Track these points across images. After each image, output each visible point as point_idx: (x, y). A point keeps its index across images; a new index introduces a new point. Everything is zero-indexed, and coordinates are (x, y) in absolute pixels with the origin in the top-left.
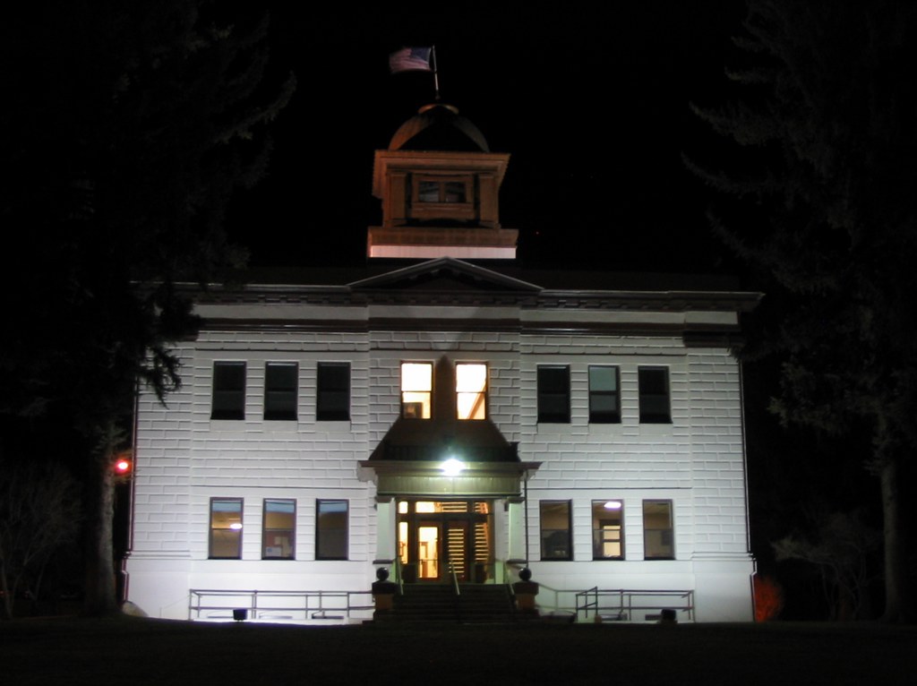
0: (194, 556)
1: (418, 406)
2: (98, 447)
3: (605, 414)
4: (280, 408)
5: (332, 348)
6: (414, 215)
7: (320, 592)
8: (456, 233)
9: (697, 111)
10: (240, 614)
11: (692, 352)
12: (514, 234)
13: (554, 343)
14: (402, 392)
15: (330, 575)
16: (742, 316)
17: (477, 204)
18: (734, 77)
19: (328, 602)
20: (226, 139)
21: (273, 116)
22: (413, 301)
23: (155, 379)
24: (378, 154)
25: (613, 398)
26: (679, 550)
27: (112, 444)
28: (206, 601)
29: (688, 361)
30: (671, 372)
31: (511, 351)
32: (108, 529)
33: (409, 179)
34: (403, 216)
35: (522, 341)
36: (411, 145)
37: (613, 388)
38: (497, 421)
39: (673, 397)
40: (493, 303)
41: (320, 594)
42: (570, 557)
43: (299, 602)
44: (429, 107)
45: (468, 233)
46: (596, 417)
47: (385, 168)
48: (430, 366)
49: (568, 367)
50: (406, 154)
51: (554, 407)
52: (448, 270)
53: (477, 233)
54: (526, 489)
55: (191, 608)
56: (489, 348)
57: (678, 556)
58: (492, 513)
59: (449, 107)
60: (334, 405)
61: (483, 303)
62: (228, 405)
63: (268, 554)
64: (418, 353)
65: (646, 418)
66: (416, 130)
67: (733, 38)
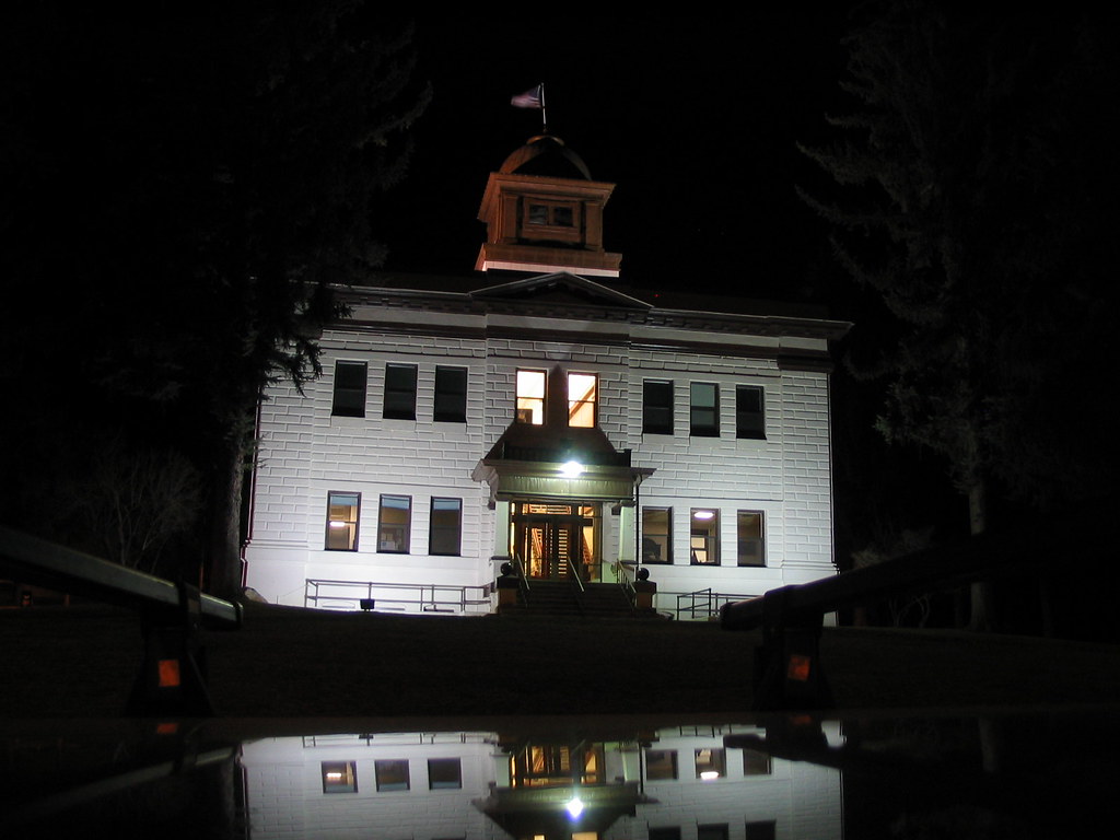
0: (311, 547)
1: (529, 413)
2: (231, 434)
3: (706, 428)
4: (399, 407)
5: (451, 352)
6: (524, 236)
7: (433, 586)
8: (564, 254)
9: (803, 149)
10: (366, 604)
11: (784, 374)
12: (618, 258)
13: (662, 359)
14: (517, 398)
15: (442, 570)
16: (830, 344)
17: (583, 229)
18: (834, 122)
19: (440, 596)
20: (361, 145)
21: (409, 123)
22: (530, 312)
23: (293, 367)
24: (492, 176)
25: (712, 413)
26: (770, 559)
27: (243, 431)
28: (323, 590)
29: (782, 382)
30: (766, 392)
31: (621, 364)
32: (236, 515)
33: (520, 202)
34: (514, 236)
35: (631, 355)
36: (523, 170)
37: (713, 405)
38: (605, 430)
39: (767, 415)
40: (606, 317)
41: (433, 588)
42: (670, 561)
43: (415, 595)
44: (537, 139)
45: (576, 255)
46: (697, 431)
47: (497, 191)
48: (542, 375)
49: (672, 382)
50: (519, 177)
51: (658, 419)
52: (564, 285)
53: (585, 255)
54: (637, 495)
55: (306, 597)
56: (601, 360)
57: (769, 564)
58: (599, 517)
59: (556, 139)
60: (451, 407)
61: (595, 318)
62: (348, 403)
63: (382, 548)
64: (532, 362)
65: (742, 433)
66: (527, 157)
67: (841, 83)
